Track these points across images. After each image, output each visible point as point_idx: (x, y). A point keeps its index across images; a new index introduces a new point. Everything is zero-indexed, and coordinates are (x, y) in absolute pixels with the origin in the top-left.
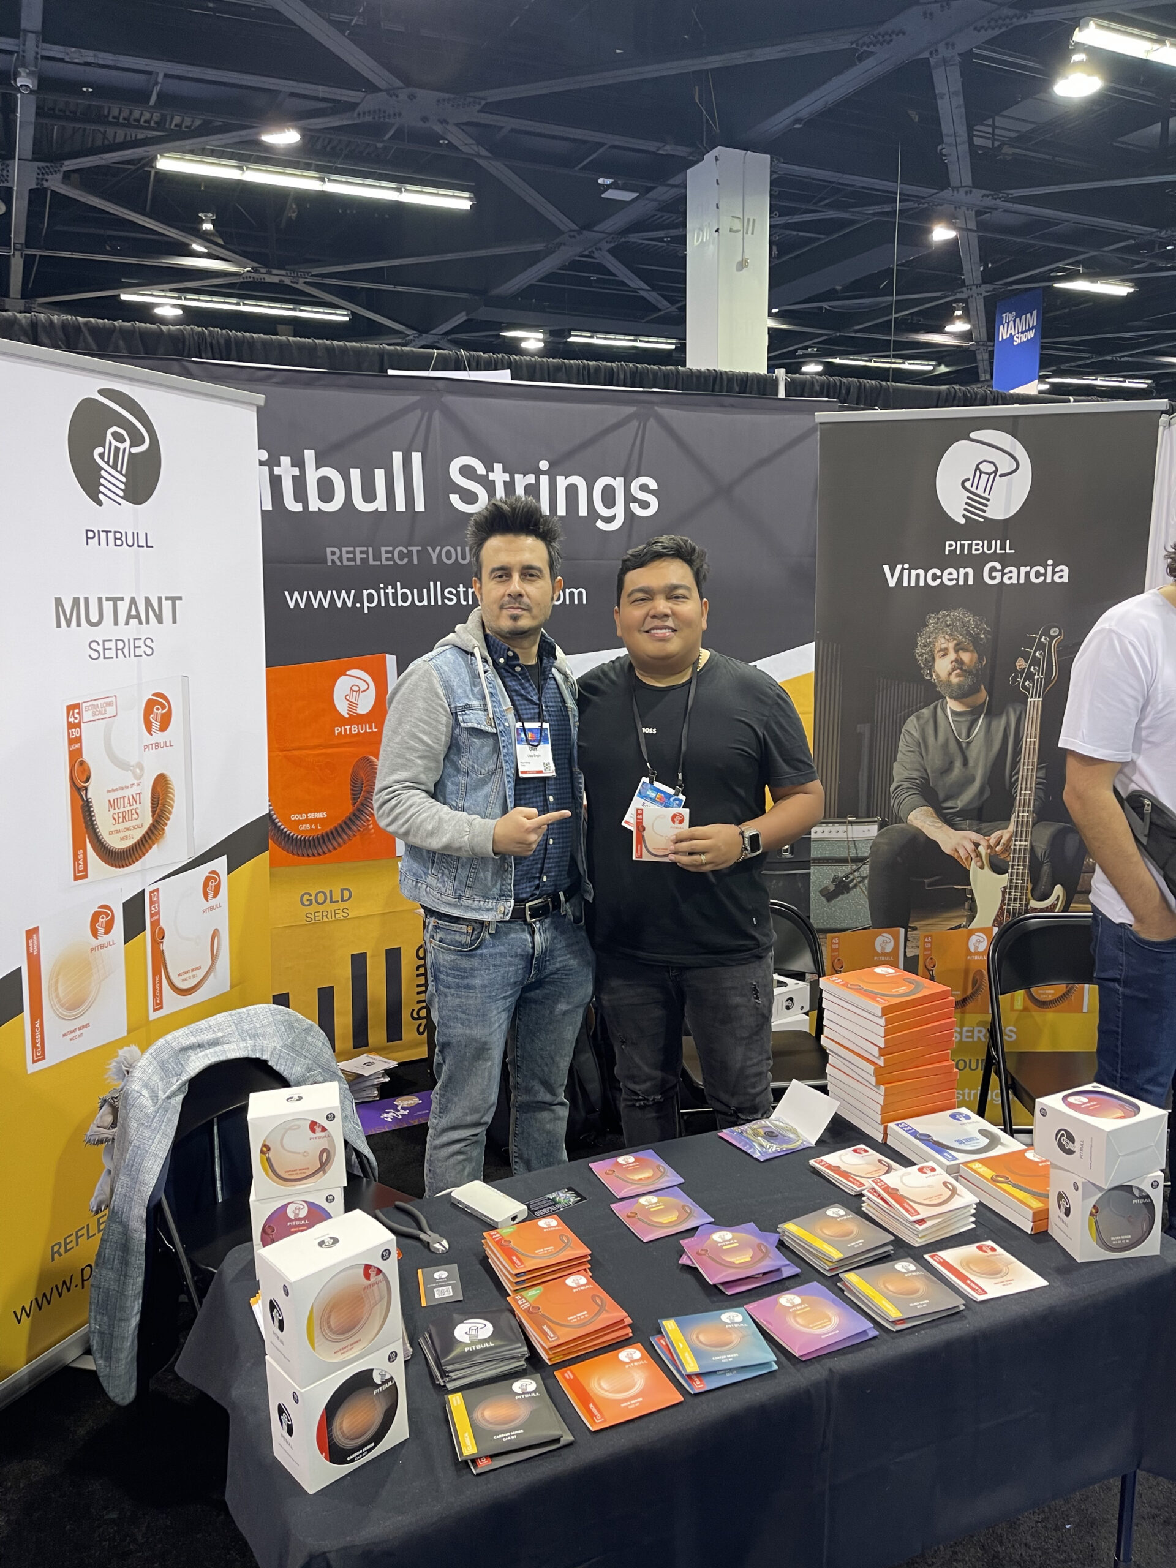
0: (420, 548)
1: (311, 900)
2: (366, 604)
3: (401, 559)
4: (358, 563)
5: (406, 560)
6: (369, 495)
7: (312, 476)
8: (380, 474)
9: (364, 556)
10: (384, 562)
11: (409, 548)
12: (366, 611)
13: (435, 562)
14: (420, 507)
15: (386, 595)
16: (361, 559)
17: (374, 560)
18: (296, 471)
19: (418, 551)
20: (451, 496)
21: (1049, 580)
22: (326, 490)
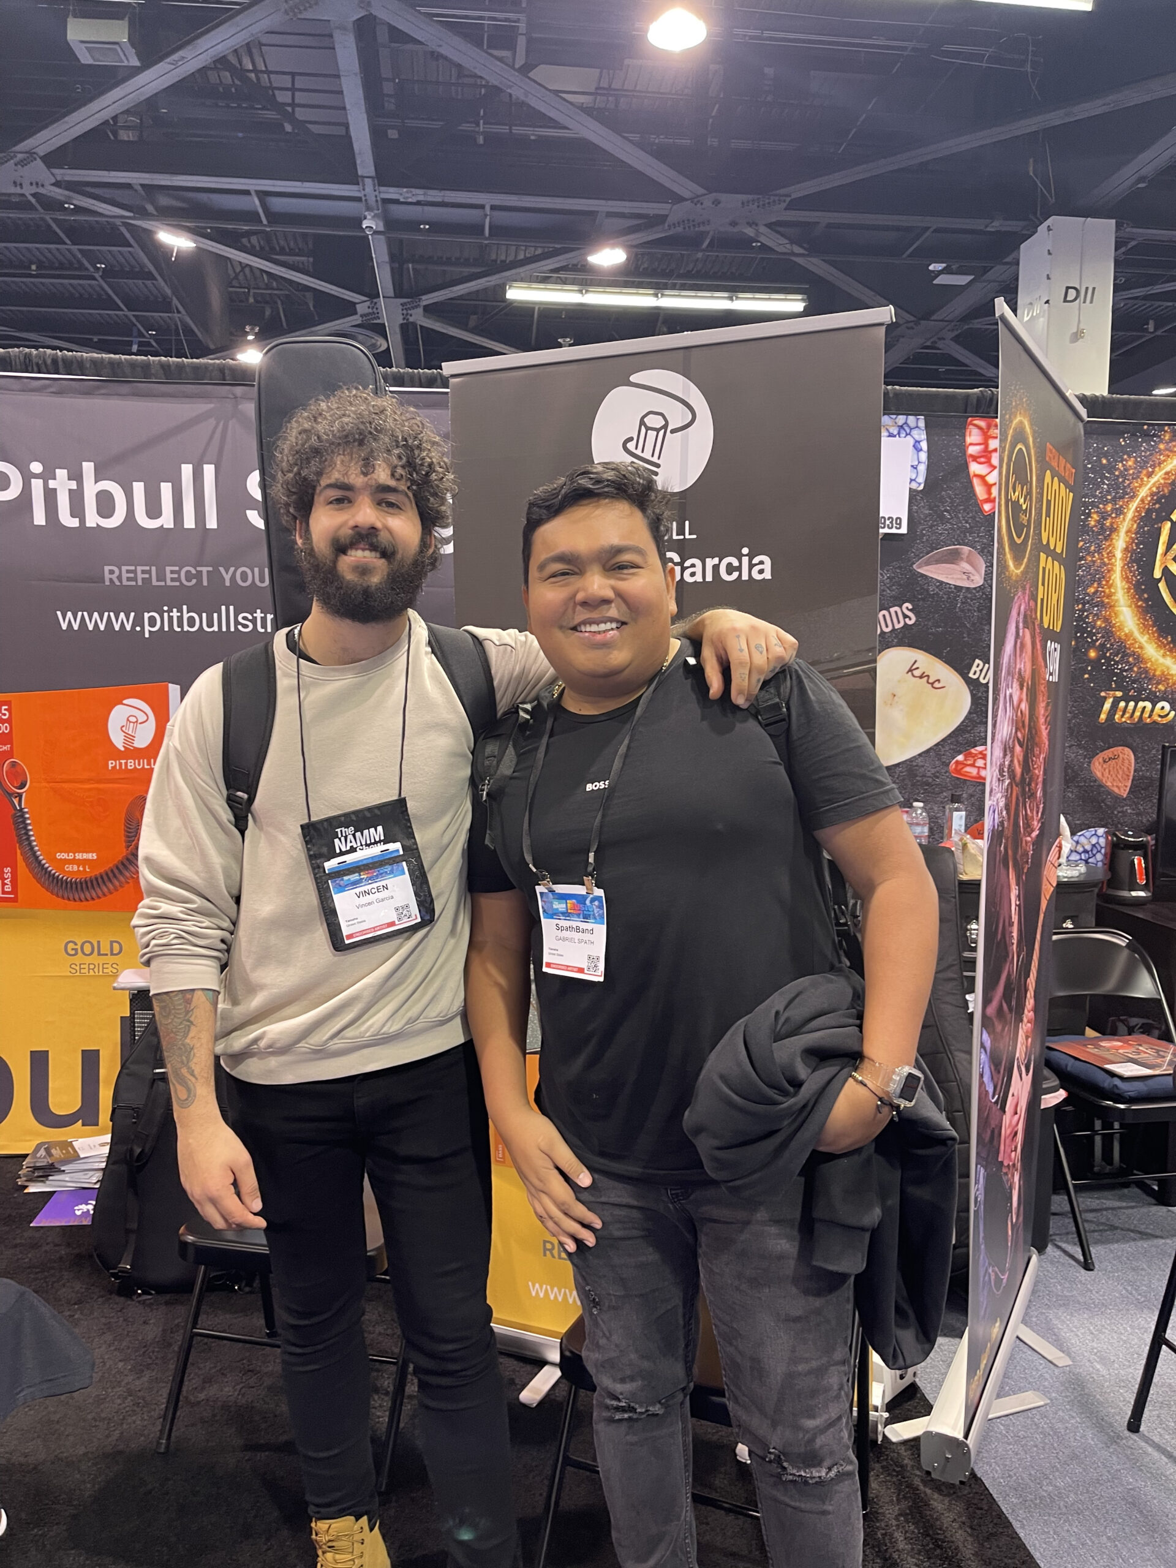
0: (210, 569)
1: (76, 950)
2: (147, 628)
3: (188, 580)
4: (140, 583)
5: (194, 581)
6: (154, 511)
7: (91, 489)
8: (166, 489)
9: (147, 576)
10: (169, 583)
11: (199, 569)
12: (147, 635)
13: (228, 584)
14: (212, 523)
15: (171, 618)
16: (143, 579)
17: (158, 580)
18: (73, 485)
19: (208, 571)
20: (248, 512)
21: (745, 577)
22: (105, 504)
